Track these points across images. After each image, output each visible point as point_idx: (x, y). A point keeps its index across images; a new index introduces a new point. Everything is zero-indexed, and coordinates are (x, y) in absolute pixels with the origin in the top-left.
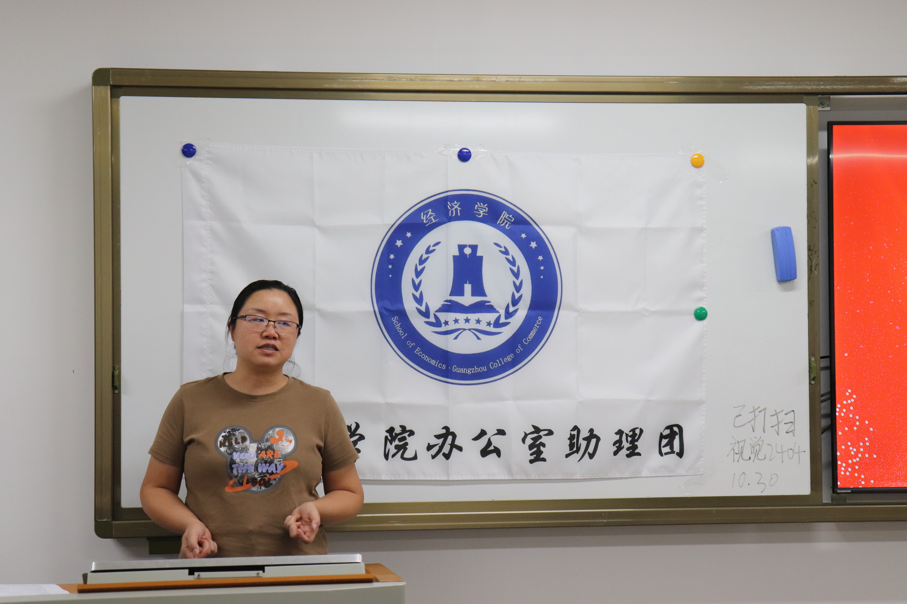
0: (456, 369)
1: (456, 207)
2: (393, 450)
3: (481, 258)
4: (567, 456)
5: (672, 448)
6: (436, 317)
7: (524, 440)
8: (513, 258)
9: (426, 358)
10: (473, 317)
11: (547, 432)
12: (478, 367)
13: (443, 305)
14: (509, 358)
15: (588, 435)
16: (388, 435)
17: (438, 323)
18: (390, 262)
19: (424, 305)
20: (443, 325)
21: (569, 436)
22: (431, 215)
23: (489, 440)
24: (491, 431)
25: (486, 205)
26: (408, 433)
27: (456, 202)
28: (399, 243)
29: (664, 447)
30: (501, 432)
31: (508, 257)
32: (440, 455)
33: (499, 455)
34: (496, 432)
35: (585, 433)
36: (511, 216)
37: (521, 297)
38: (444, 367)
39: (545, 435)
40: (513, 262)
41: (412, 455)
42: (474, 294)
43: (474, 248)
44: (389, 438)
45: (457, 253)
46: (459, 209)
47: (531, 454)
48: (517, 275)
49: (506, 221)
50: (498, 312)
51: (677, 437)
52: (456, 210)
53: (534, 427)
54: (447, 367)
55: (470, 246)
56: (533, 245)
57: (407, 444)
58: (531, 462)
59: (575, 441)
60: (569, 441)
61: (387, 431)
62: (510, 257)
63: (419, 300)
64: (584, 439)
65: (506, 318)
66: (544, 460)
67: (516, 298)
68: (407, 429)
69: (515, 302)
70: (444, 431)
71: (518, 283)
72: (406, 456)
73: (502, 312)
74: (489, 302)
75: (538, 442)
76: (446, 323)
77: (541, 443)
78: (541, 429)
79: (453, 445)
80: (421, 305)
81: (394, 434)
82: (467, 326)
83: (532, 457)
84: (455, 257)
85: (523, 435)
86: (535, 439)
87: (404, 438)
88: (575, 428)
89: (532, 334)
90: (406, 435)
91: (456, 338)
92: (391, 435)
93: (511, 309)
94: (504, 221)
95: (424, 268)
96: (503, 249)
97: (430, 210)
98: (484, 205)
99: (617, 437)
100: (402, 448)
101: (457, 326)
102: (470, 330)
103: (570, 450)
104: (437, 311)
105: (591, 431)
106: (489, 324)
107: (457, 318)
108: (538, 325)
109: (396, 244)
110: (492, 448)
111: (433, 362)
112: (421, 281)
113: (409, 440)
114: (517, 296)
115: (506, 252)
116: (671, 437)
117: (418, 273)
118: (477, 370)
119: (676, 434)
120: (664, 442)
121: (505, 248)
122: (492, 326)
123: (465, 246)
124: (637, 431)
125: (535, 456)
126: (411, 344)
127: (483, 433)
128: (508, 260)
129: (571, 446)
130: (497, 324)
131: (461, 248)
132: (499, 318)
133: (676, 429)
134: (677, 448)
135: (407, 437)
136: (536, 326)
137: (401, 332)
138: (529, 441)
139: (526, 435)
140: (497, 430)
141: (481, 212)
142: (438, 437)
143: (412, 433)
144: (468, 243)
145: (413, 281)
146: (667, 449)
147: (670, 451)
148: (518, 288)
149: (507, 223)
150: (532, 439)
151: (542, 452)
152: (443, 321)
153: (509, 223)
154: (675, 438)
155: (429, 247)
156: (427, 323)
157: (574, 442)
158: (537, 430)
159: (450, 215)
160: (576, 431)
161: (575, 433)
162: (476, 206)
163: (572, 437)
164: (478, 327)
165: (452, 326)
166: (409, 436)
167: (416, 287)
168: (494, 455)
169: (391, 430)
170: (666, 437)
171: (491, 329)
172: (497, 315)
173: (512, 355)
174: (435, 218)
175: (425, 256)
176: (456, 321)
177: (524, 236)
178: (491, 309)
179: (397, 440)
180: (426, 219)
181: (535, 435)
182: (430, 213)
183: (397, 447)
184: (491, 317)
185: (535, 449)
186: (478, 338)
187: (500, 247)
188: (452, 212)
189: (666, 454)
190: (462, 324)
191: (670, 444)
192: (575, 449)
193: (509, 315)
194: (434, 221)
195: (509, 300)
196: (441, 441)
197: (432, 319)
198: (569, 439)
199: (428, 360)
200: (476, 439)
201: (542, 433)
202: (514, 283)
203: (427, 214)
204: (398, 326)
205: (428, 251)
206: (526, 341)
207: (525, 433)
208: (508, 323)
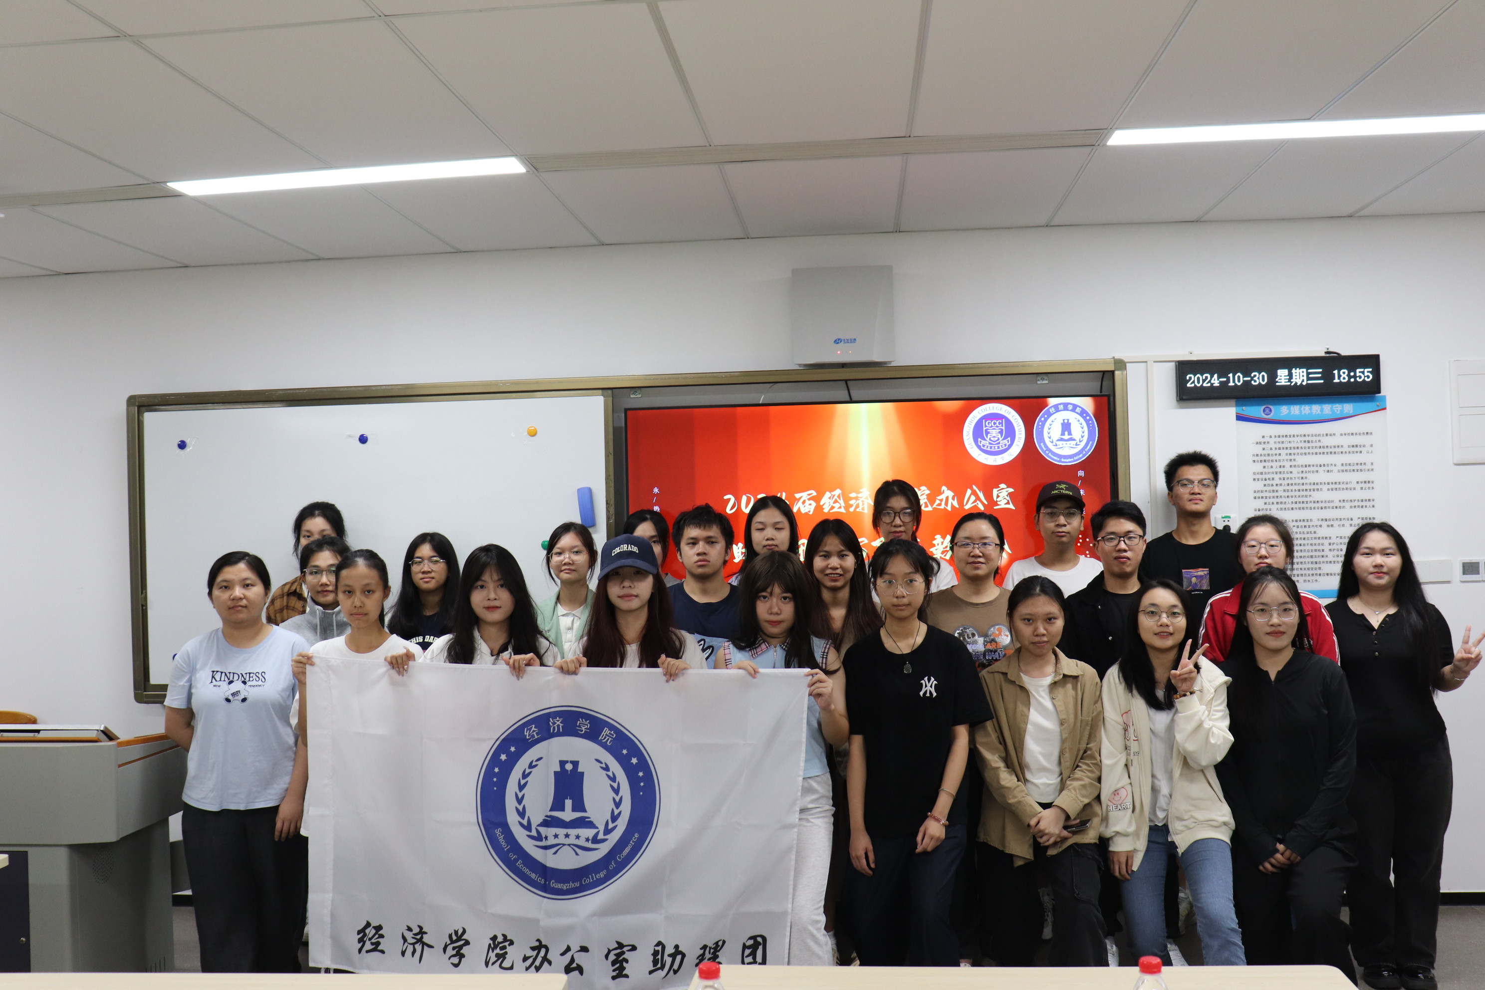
0: (554, 885)
1: (558, 723)
2: (493, 959)
3: (582, 773)
4: (651, 972)
5: (754, 958)
6: (538, 832)
7: (607, 957)
8: (613, 774)
9: (527, 871)
10: (573, 832)
11: (630, 947)
12: (573, 883)
13: (544, 820)
14: (602, 875)
15: (673, 951)
16: (491, 942)
17: (539, 838)
18: (495, 775)
19: (526, 818)
20: (544, 840)
21: (652, 952)
22: (534, 731)
23: (573, 956)
24: (575, 948)
25: (588, 721)
26: (508, 943)
27: (558, 719)
28: (503, 757)
29: (746, 957)
30: (584, 949)
31: (608, 773)
32: (533, 968)
33: (581, 973)
34: (579, 949)
35: (670, 950)
36: (612, 732)
37: (620, 813)
38: (543, 882)
39: (628, 951)
40: (613, 779)
41: (509, 965)
42: (574, 809)
43: (575, 764)
44: (492, 946)
45: (558, 769)
46: (561, 725)
47: (614, 971)
48: (616, 791)
49: (607, 738)
50: (597, 828)
51: (761, 947)
52: (558, 726)
53: (618, 943)
54: (545, 882)
55: (572, 762)
56: (634, 761)
57: (506, 953)
58: (614, 978)
59: (659, 957)
60: (652, 957)
61: (491, 939)
62: (610, 774)
63: (522, 814)
64: (669, 955)
65: (605, 834)
66: (627, 976)
67: (615, 814)
68: (508, 938)
69: (614, 818)
70: (537, 944)
71: (617, 799)
72: (504, 965)
73: (602, 828)
74: (589, 818)
75: (621, 958)
76: (546, 838)
77: (624, 958)
78: (625, 944)
79: (545, 959)
80: (523, 819)
81: (496, 943)
82: (567, 841)
83: (615, 974)
84: (555, 773)
85: (606, 951)
86: (618, 955)
87: (504, 948)
88: (659, 943)
89: (627, 850)
90: (507, 944)
91: (555, 853)
92: (494, 943)
93: (611, 826)
94: (605, 738)
95: (527, 782)
96: (604, 766)
97: (534, 726)
98: (586, 721)
99: (702, 951)
100: (502, 957)
101: (556, 841)
102: (569, 845)
103: (654, 967)
104: (538, 826)
105: (677, 947)
106: (587, 840)
107: (557, 834)
108: (633, 842)
109: (501, 758)
110: (574, 965)
111: (533, 876)
112: (524, 795)
113: (509, 949)
114: (616, 812)
115: (607, 768)
116: (754, 947)
117: (521, 787)
118: (572, 885)
119: (759, 944)
120: (747, 952)
121: (606, 764)
122: (590, 842)
123: (567, 762)
124: (720, 943)
125: (617, 972)
126: (513, 857)
127: (568, 949)
128: (608, 776)
129: (655, 962)
130: (595, 840)
131: (562, 763)
132: (597, 834)
133: (759, 939)
134: (759, 958)
135: (507, 946)
136: (631, 842)
137: (504, 844)
138: (612, 957)
139: (609, 951)
140: (580, 947)
141: (583, 728)
142: (533, 949)
143: (512, 943)
144: (569, 759)
145: (516, 795)
146: (750, 959)
147: (752, 961)
148: (618, 804)
149: (608, 739)
150: (615, 955)
151: (624, 968)
152: (544, 836)
153: (610, 739)
154: (758, 948)
155: (532, 762)
156: (529, 836)
157: (658, 959)
158: (620, 945)
159: (552, 731)
160: (661, 946)
161: (659, 948)
162: (579, 722)
163: (655, 953)
164: (577, 842)
165: (551, 841)
166: (509, 945)
167: (520, 801)
168: (577, 972)
169: (494, 938)
170: (749, 947)
171: (589, 845)
172: (595, 831)
173: (605, 872)
174: (537, 734)
175: (528, 771)
176: (556, 836)
177: (625, 752)
178: (591, 825)
179: (498, 948)
180: (529, 735)
181: (619, 951)
182: (533, 729)
183: (497, 955)
184: (590, 833)
185: (618, 965)
186: (577, 854)
187: (601, 763)
188: (554, 728)
189: (749, 964)
190: (561, 840)
191: (753, 954)
192: (659, 966)
193: (607, 831)
194: (536, 737)
195: (608, 816)
196: (535, 953)
197: (534, 833)
198: (652, 955)
199: (529, 873)
200: (563, 954)
201: (625, 949)
202: (614, 799)
203: (530, 729)
204: (501, 839)
205: (531, 766)
206: (620, 858)
207: (609, 949)
208: (606, 840)
